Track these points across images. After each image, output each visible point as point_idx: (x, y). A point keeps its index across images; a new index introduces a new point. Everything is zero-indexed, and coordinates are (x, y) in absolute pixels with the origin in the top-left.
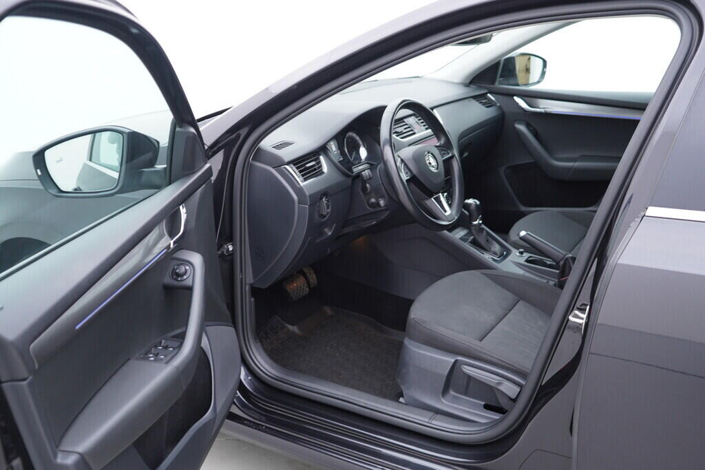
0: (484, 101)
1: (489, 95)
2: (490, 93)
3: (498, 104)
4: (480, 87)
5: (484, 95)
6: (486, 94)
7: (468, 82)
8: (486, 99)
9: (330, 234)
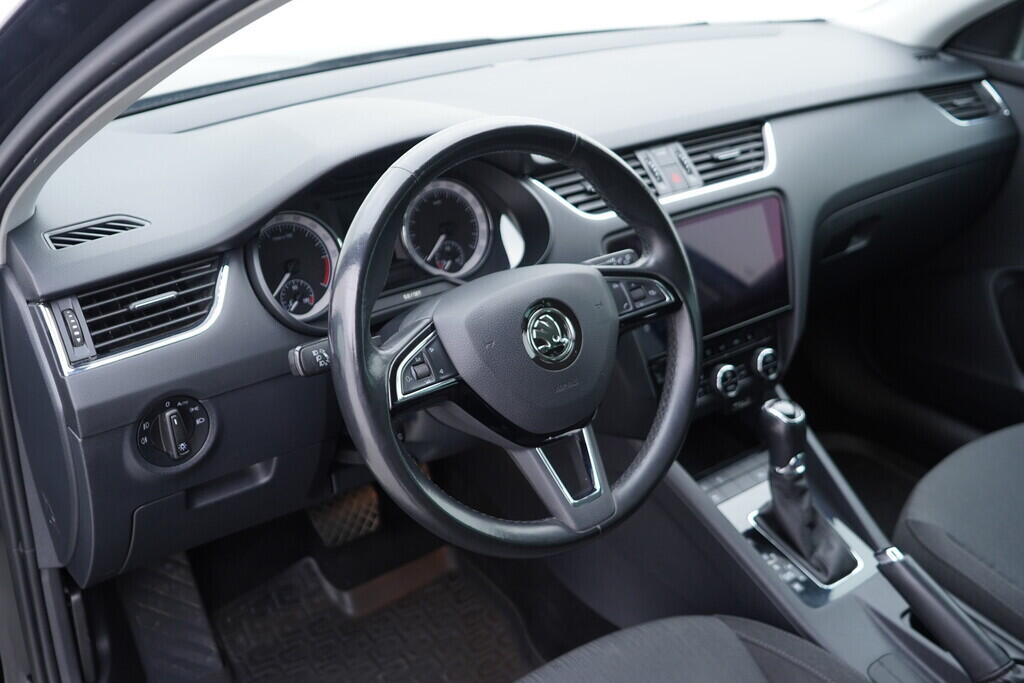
0: (960, 102)
1: (986, 84)
2: (990, 78)
3: (1006, 112)
4: (965, 62)
5: (968, 86)
6: (979, 80)
7: (937, 43)
8: (974, 94)
9: (264, 480)
